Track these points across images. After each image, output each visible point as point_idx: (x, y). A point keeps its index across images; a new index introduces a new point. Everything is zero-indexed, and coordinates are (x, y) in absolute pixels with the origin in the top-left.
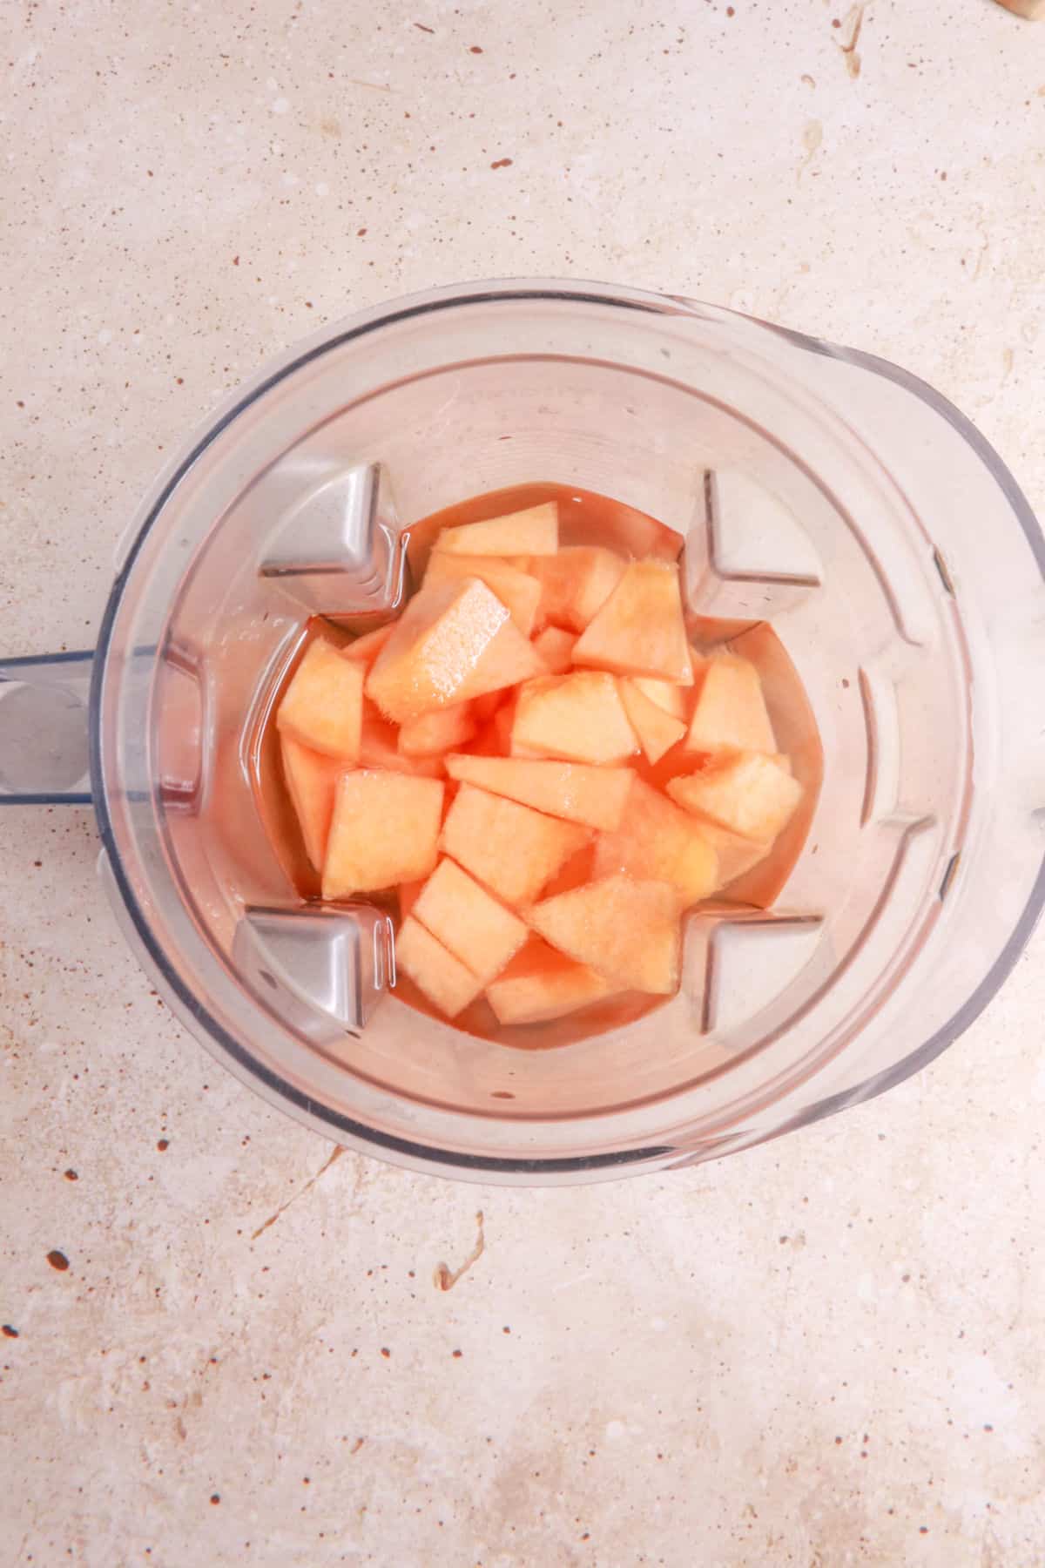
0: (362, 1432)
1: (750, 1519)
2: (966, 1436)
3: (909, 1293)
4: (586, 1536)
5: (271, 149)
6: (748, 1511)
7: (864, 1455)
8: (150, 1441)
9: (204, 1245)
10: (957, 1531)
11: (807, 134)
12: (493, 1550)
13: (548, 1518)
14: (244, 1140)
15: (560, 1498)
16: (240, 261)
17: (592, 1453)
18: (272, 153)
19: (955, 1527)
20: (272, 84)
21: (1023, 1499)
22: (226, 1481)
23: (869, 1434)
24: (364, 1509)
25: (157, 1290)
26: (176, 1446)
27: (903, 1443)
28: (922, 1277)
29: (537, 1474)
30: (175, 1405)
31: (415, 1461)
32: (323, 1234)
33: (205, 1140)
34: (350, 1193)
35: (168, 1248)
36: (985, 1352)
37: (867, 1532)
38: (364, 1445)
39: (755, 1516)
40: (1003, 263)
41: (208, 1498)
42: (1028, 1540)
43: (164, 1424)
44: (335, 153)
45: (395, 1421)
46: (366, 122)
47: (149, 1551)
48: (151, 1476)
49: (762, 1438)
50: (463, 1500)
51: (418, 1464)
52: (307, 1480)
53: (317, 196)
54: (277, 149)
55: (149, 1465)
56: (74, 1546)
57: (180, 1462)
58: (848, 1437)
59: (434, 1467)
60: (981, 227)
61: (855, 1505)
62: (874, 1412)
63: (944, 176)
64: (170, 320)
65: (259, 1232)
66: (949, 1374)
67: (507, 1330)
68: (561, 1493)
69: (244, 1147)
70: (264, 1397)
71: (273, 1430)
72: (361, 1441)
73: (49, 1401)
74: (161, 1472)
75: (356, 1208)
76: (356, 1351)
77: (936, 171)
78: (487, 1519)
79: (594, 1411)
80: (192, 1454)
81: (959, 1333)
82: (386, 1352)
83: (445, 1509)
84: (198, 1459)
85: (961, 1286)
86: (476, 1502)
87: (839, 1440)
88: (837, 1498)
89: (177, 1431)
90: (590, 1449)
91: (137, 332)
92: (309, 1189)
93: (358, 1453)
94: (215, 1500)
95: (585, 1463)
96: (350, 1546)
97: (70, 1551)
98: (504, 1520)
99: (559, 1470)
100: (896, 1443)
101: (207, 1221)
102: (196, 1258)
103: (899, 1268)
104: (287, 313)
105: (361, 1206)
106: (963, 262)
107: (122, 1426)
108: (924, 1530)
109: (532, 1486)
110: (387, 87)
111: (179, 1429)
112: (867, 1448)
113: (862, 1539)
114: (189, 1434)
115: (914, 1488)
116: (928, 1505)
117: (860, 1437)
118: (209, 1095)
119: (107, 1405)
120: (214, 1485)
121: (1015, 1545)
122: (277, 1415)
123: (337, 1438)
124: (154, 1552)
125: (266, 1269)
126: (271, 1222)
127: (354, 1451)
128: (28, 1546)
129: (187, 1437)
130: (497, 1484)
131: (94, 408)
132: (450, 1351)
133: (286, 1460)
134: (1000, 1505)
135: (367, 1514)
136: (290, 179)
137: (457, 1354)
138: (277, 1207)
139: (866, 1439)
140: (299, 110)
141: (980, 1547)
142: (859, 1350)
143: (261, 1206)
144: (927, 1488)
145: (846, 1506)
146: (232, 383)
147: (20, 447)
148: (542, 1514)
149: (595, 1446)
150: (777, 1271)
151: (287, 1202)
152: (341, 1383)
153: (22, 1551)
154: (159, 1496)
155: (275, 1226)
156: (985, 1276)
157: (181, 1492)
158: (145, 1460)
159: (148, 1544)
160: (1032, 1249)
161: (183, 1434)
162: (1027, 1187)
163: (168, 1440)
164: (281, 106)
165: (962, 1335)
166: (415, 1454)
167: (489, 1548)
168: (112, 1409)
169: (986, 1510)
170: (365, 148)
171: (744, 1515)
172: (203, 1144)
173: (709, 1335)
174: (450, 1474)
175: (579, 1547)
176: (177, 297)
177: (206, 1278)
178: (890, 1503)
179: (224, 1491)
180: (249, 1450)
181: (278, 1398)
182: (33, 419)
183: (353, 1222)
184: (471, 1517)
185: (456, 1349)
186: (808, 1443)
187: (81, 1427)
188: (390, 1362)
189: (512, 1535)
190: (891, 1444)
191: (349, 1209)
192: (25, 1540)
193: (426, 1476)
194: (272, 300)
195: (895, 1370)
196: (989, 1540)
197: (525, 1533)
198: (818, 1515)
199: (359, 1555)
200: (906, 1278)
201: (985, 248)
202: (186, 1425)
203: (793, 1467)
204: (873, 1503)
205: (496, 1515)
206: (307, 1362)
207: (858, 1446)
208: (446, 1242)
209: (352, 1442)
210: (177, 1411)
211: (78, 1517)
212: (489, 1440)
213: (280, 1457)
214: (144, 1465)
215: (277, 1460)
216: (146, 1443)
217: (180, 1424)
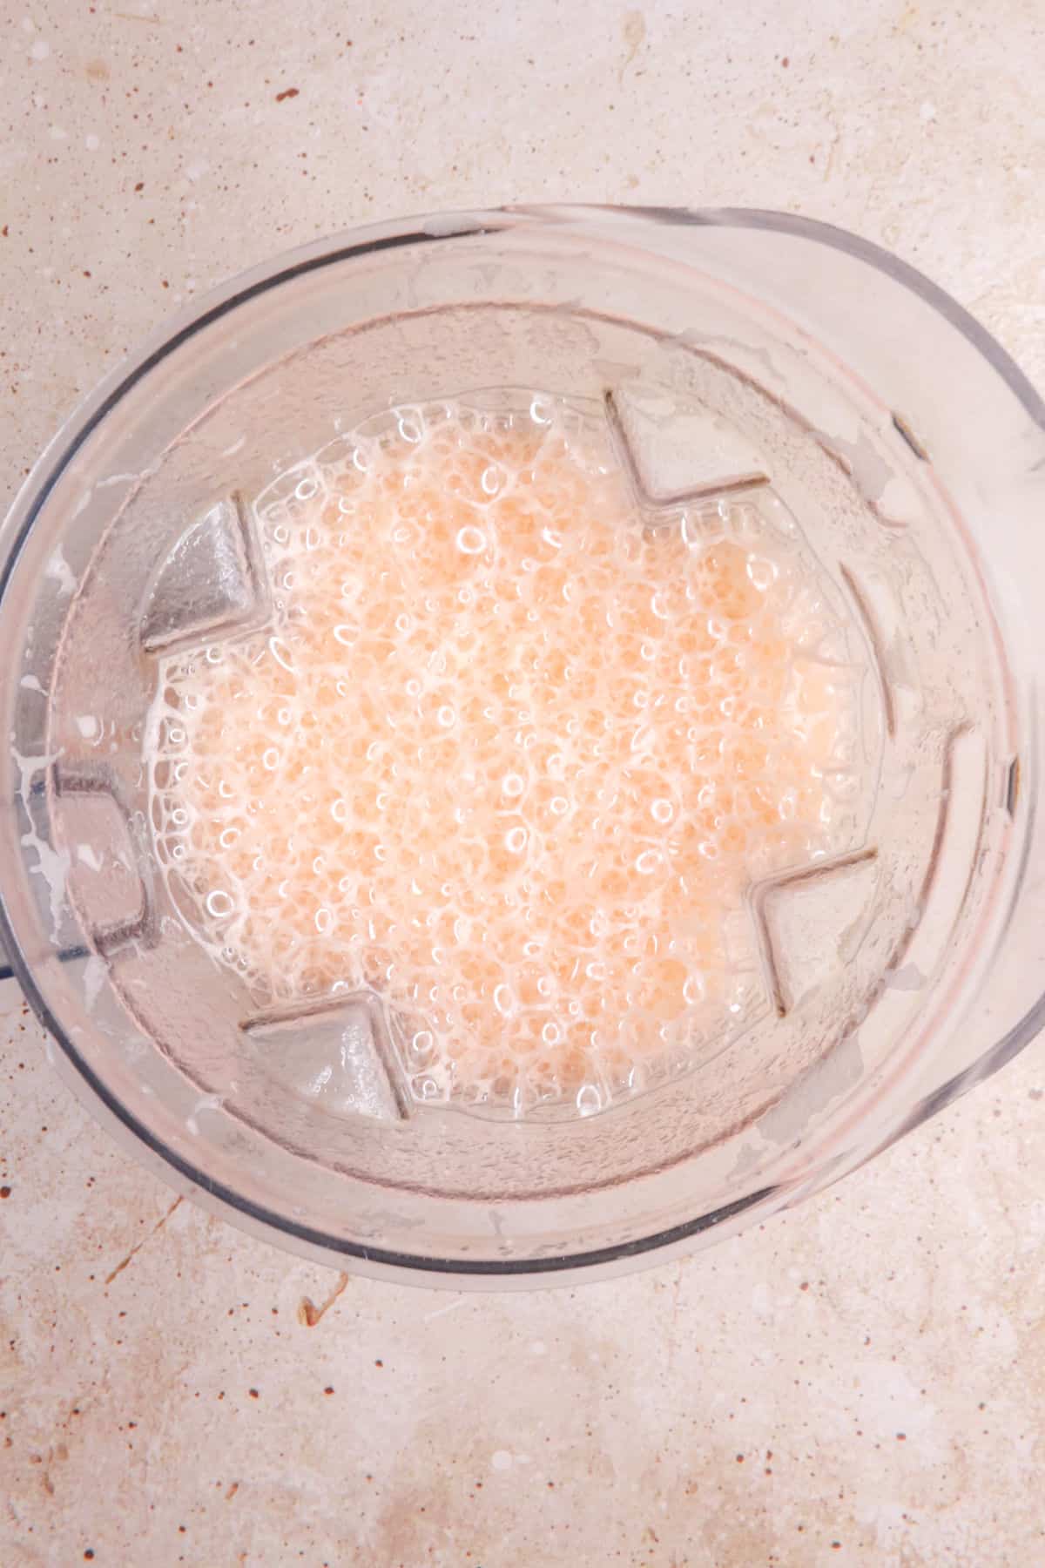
0: (236, 1477)
1: (650, 1544)
2: (878, 1446)
3: (808, 1302)
5: (33, 101)
6: (648, 1536)
7: (769, 1472)
8: (18, 1498)
9: (55, 1292)
10: (871, 1544)
11: (628, 28)
13: (438, 1554)
14: (88, 1181)
15: (448, 1533)
16: (9, 230)
17: (479, 1485)
18: (35, 106)
19: (870, 1540)
20: (28, 25)
21: (942, 1507)
22: (100, 1535)
23: (774, 1451)
24: (245, 1555)
25: (12, 1343)
26: (44, 1502)
27: (809, 1457)
28: (822, 1283)
29: (423, 1510)
30: (39, 1460)
31: (294, 1503)
32: (179, 1275)
33: (49, 1184)
34: (203, 1230)
35: (20, 1298)
36: (894, 1358)
37: (776, 1550)
38: (239, 1488)
39: (657, 1540)
40: (858, 157)
41: (80, 1553)
42: (948, 1549)
43: (30, 1481)
44: (104, 98)
45: (269, 1464)
46: (135, 61)
48: (21, 1534)
49: (658, 1460)
50: (346, 1540)
51: (297, 1505)
52: (182, 1529)
53: (87, 150)
54: (40, 101)
55: (18, 1524)
57: (49, 1518)
58: (750, 1455)
59: (314, 1508)
60: (831, 117)
61: (762, 1525)
62: (777, 1427)
63: (785, 63)
65: (113, 1276)
66: (856, 1383)
67: (379, 1363)
68: (449, 1528)
69: (90, 1189)
70: (131, 1446)
71: (143, 1480)
72: (236, 1486)
74: (31, 1529)
75: (211, 1246)
76: (223, 1394)
77: (777, 57)
78: (374, 1558)
79: (478, 1442)
80: (61, 1509)
81: (864, 1340)
82: (254, 1393)
83: (329, 1551)
84: (67, 1512)
85: (865, 1291)
86: (361, 1540)
87: (740, 1458)
88: (742, 1518)
89: (44, 1487)
90: (476, 1480)
92: (159, 1230)
93: (234, 1497)
94: (89, 1555)
95: (472, 1496)
98: (392, 1559)
99: (444, 1506)
100: (802, 1458)
101: (58, 1268)
102: (50, 1307)
103: (795, 1275)
104: (63, 286)
105: (216, 1244)
106: (812, 160)
108: (836, 1545)
109: (419, 1522)
110: (155, 19)
111: (46, 1485)
112: (771, 1465)
113: (771, 1558)
114: (57, 1489)
115: (824, 1502)
116: (840, 1519)
117: (763, 1453)
118: (48, 1137)
120: (87, 1540)
121: (935, 1555)
122: (146, 1464)
123: (210, 1483)
125: (122, 1314)
126: (123, 1265)
127: (230, 1496)
129: (56, 1493)
130: (383, 1522)
132: (321, 1389)
133: (158, 1509)
134: (915, 1514)
135: (247, 1559)
136: (57, 133)
137: (329, 1391)
138: (128, 1251)
139: (769, 1455)
140: (59, 53)
141: (897, 1558)
142: (756, 1364)
143: (112, 1249)
144: (837, 1502)
145: (752, 1524)
146: (11, 368)
148: (430, 1550)
149: (481, 1477)
150: (663, 1286)
151: (138, 1244)
152: (210, 1428)
154: (31, 1555)
155: (128, 1268)
156: (891, 1279)
157: (54, 1549)
158: (13, 1518)
160: (941, 1247)
161: (51, 1490)
162: (932, 1181)
163: (36, 1497)
164: (40, 51)
165: (868, 1341)
166: (294, 1496)
169: (901, 1521)
170: (136, 90)
171: (644, 1540)
172: (46, 1189)
173: (595, 1357)
174: (332, 1514)
177: (61, 1326)
178: (800, 1519)
179: (98, 1545)
180: (120, 1502)
181: (145, 1447)
183: (209, 1260)
184: (357, 1556)
185: (328, 1386)
186: (708, 1463)
188: (259, 1403)
190: (797, 1459)
191: (204, 1248)
193: (306, 1518)
194: (48, 272)
195: (797, 1382)
196: (907, 1551)
198: (722, 1536)
200: (804, 1286)
201: (837, 141)
202: (52, 1479)
203: (692, 1488)
204: (779, 1522)
205: (383, 1554)
206: (172, 1407)
207: (761, 1464)
208: (307, 1276)
209: (227, 1487)
210: (42, 1466)
212: (369, 1477)
213: (152, 1507)
214: (13, 1522)
215: (150, 1510)
216: (13, 1501)
217: (47, 1479)
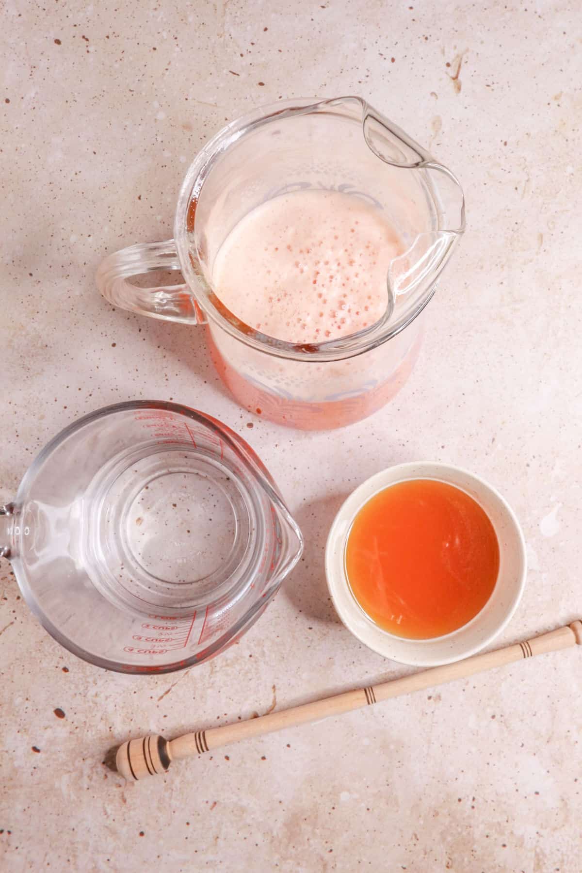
0: (216, 799)
1: (414, 841)
2: (526, 797)
3: (495, 724)
4: (331, 851)
5: (156, 139)
6: (414, 837)
7: (473, 807)
8: (108, 805)
9: (133, 705)
10: (521, 846)
11: (434, 124)
12: (284, 858)
13: (311, 841)
15: (317, 831)
16: (142, 198)
17: (333, 808)
18: (157, 141)
19: (520, 843)
20: (156, 104)
21: (555, 829)
22: (147, 824)
23: (476, 798)
24: (218, 838)
25: (110, 728)
26: (121, 807)
27: (493, 801)
28: (502, 716)
29: (305, 819)
30: (120, 786)
31: (243, 813)
32: (194, 698)
34: (207, 676)
35: (115, 706)
36: (535, 754)
37: (475, 847)
38: (217, 805)
39: (418, 839)
40: (537, 188)
41: (137, 833)
42: (558, 850)
43: (115, 796)
44: (189, 139)
45: (233, 793)
46: (205, 123)
47: (108, 860)
48: (109, 822)
49: (420, 799)
50: (267, 833)
51: (245, 815)
52: (188, 824)
53: (180, 162)
54: (159, 139)
55: (108, 817)
56: (71, 858)
57: (123, 815)
58: (464, 798)
59: (252, 816)
60: (525, 170)
61: (469, 834)
62: (478, 785)
63: (505, 144)
64: (106, 229)
65: (162, 697)
66: (516, 765)
67: (288, 746)
68: (318, 829)
70: (165, 782)
71: (171, 798)
72: (215, 803)
73: (57, 785)
74: (114, 820)
75: (210, 685)
76: (212, 757)
77: (502, 141)
78: (280, 842)
79: (334, 787)
80: (129, 811)
81: (521, 745)
82: (227, 758)
83: (259, 837)
84: (132, 812)
85: (522, 720)
86: (275, 833)
87: (460, 800)
88: (460, 830)
89: (121, 799)
90: (332, 806)
91: (89, 236)
92: (186, 676)
93: (214, 809)
94: (142, 834)
95: (330, 813)
96: (211, 857)
97: (69, 861)
98: (289, 843)
99: (316, 817)
100: (489, 801)
101: (135, 692)
102: (130, 711)
103: (490, 711)
104: (166, 224)
105: (213, 684)
106: (516, 189)
107: (94, 797)
108: (504, 846)
109: (304, 826)
110: (216, 105)
111: (123, 799)
112: (474, 804)
113: (473, 851)
114: (128, 801)
115: (499, 824)
116: (506, 833)
117: (471, 799)
119: (86, 786)
120: (141, 827)
121: (552, 853)
122: (172, 790)
123: (203, 802)
124: (111, 860)
125: (165, 716)
126: (167, 692)
127: (212, 809)
128: (48, 858)
129: (127, 803)
130: (285, 825)
131: (68, 276)
132: (260, 757)
133: (177, 814)
134: (543, 832)
135: (219, 840)
136: (167, 154)
137: (264, 758)
138: (170, 685)
139: (474, 799)
140: (170, 117)
141: (533, 854)
142: (469, 754)
143: (162, 684)
144: (506, 824)
145: (464, 834)
147: (31, 297)
148: (308, 840)
149: (334, 804)
150: (426, 714)
151: (175, 682)
152: (205, 774)
153: (44, 860)
154: (114, 833)
155: (170, 694)
156: (535, 715)
157: (125, 829)
158: (106, 814)
159: (108, 857)
160: (558, 701)
161: (125, 801)
162: (555, 669)
163: (117, 804)
164: (161, 116)
165: (523, 745)
166: (243, 810)
167: (282, 857)
168: (88, 789)
169: (536, 835)
170: (205, 136)
171: (412, 839)
173: (392, 747)
174: (261, 820)
175: (327, 856)
176: (110, 217)
177: (135, 721)
178: (487, 832)
179: (145, 829)
180: (158, 808)
181: (172, 782)
182: (37, 282)
183: (209, 691)
184: (272, 841)
185: (263, 756)
186: (444, 802)
187: (73, 797)
188: (229, 763)
189: (293, 851)
190: (487, 802)
191: (207, 685)
192: (46, 855)
193: (249, 821)
194: (159, 218)
195: (488, 764)
196: (538, 850)
197: (299, 849)
198: (449, 839)
199: (215, 861)
200: (493, 717)
201: (528, 181)
202: (126, 795)
203: (436, 814)
204: (478, 832)
205: (285, 841)
206: (187, 763)
207: (470, 803)
208: (256, 701)
209: (211, 804)
210: (121, 789)
211: (72, 843)
212: (280, 802)
213: (174, 812)
214: (105, 817)
215: (173, 813)
216: (106, 806)
217: (123, 796)
